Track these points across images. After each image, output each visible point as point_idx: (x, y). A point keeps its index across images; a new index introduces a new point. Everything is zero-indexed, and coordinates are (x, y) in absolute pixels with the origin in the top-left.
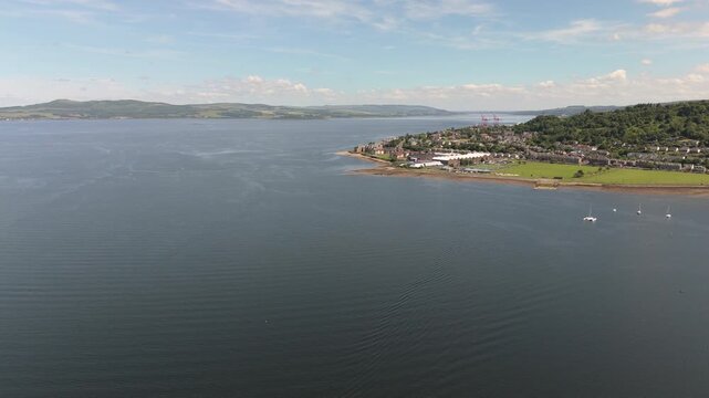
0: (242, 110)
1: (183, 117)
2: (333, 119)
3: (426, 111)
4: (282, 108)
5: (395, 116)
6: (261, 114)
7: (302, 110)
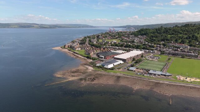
0: (27, 25)
1: (4, 27)
2: (58, 28)
3: (87, 26)
4: (42, 24)
5: (78, 27)
6: (34, 26)
7: (49, 25)
